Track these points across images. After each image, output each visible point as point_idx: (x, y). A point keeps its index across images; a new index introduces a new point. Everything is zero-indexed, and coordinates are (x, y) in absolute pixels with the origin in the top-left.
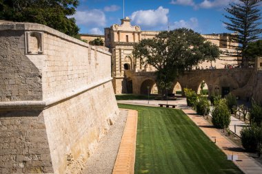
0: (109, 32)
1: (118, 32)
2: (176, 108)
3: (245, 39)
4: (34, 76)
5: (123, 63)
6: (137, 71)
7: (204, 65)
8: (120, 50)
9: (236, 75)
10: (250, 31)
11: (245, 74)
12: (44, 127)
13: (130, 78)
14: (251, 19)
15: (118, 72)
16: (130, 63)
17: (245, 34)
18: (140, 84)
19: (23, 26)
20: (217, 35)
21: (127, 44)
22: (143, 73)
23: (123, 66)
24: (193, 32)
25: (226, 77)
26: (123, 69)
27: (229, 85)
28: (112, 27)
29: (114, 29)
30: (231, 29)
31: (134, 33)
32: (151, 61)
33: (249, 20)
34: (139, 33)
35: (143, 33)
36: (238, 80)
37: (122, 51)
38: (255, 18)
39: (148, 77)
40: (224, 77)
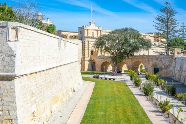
0: (81, 30)
1: (87, 30)
3: (168, 37)
4: (11, 56)
5: (90, 50)
6: (99, 56)
7: (142, 53)
8: (88, 41)
9: (162, 59)
10: (170, 32)
12: (14, 91)
13: (94, 60)
15: (86, 56)
16: (94, 50)
17: (168, 33)
18: (100, 65)
19: (7, 23)
20: (152, 34)
21: (93, 37)
22: (102, 58)
23: (90, 52)
25: (156, 61)
26: (90, 54)
27: (158, 67)
28: (83, 26)
29: (85, 28)
30: (159, 30)
31: (97, 31)
32: (107, 49)
34: (101, 31)
35: (104, 31)
36: (164, 63)
37: (89, 42)
39: (106, 59)
40: (155, 61)
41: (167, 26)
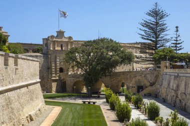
0: (46, 42)
2: (96, 104)
3: (156, 47)
5: (59, 67)
6: (70, 73)
9: (148, 76)
10: (159, 41)
11: (155, 75)
13: (64, 79)
14: (160, 31)
17: (156, 42)
18: (72, 84)
22: (75, 76)
23: (58, 70)
24: (113, 41)
25: (140, 78)
26: (58, 72)
27: (142, 84)
28: (49, 37)
30: (145, 39)
31: (67, 42)
32: (79, 65)
33: (158, 32)
34: (72, 42)
36: (150, 80)
38: (163, 30)
39: (78, 78)
40: (138, 78)
41: (155, 33)
